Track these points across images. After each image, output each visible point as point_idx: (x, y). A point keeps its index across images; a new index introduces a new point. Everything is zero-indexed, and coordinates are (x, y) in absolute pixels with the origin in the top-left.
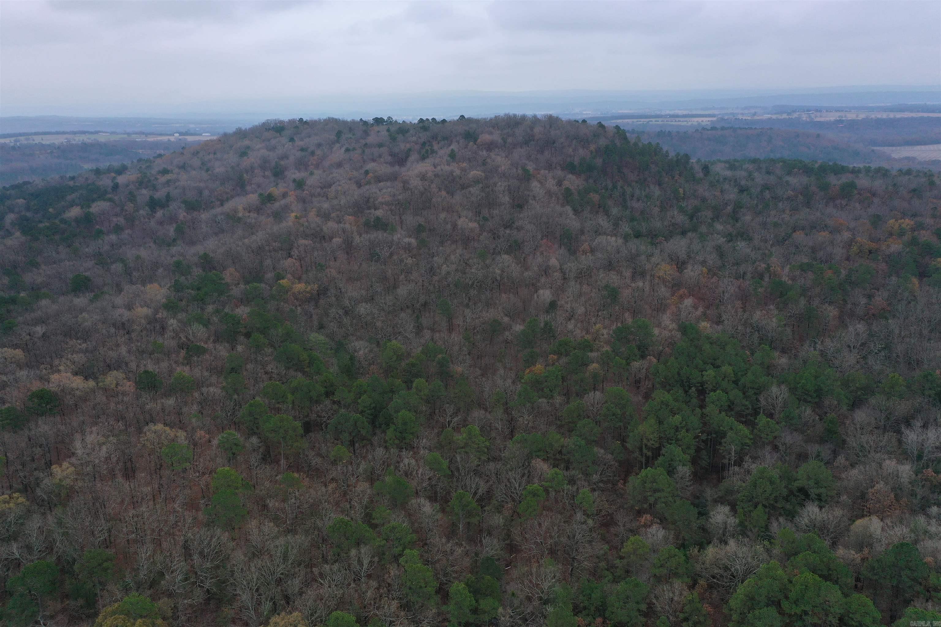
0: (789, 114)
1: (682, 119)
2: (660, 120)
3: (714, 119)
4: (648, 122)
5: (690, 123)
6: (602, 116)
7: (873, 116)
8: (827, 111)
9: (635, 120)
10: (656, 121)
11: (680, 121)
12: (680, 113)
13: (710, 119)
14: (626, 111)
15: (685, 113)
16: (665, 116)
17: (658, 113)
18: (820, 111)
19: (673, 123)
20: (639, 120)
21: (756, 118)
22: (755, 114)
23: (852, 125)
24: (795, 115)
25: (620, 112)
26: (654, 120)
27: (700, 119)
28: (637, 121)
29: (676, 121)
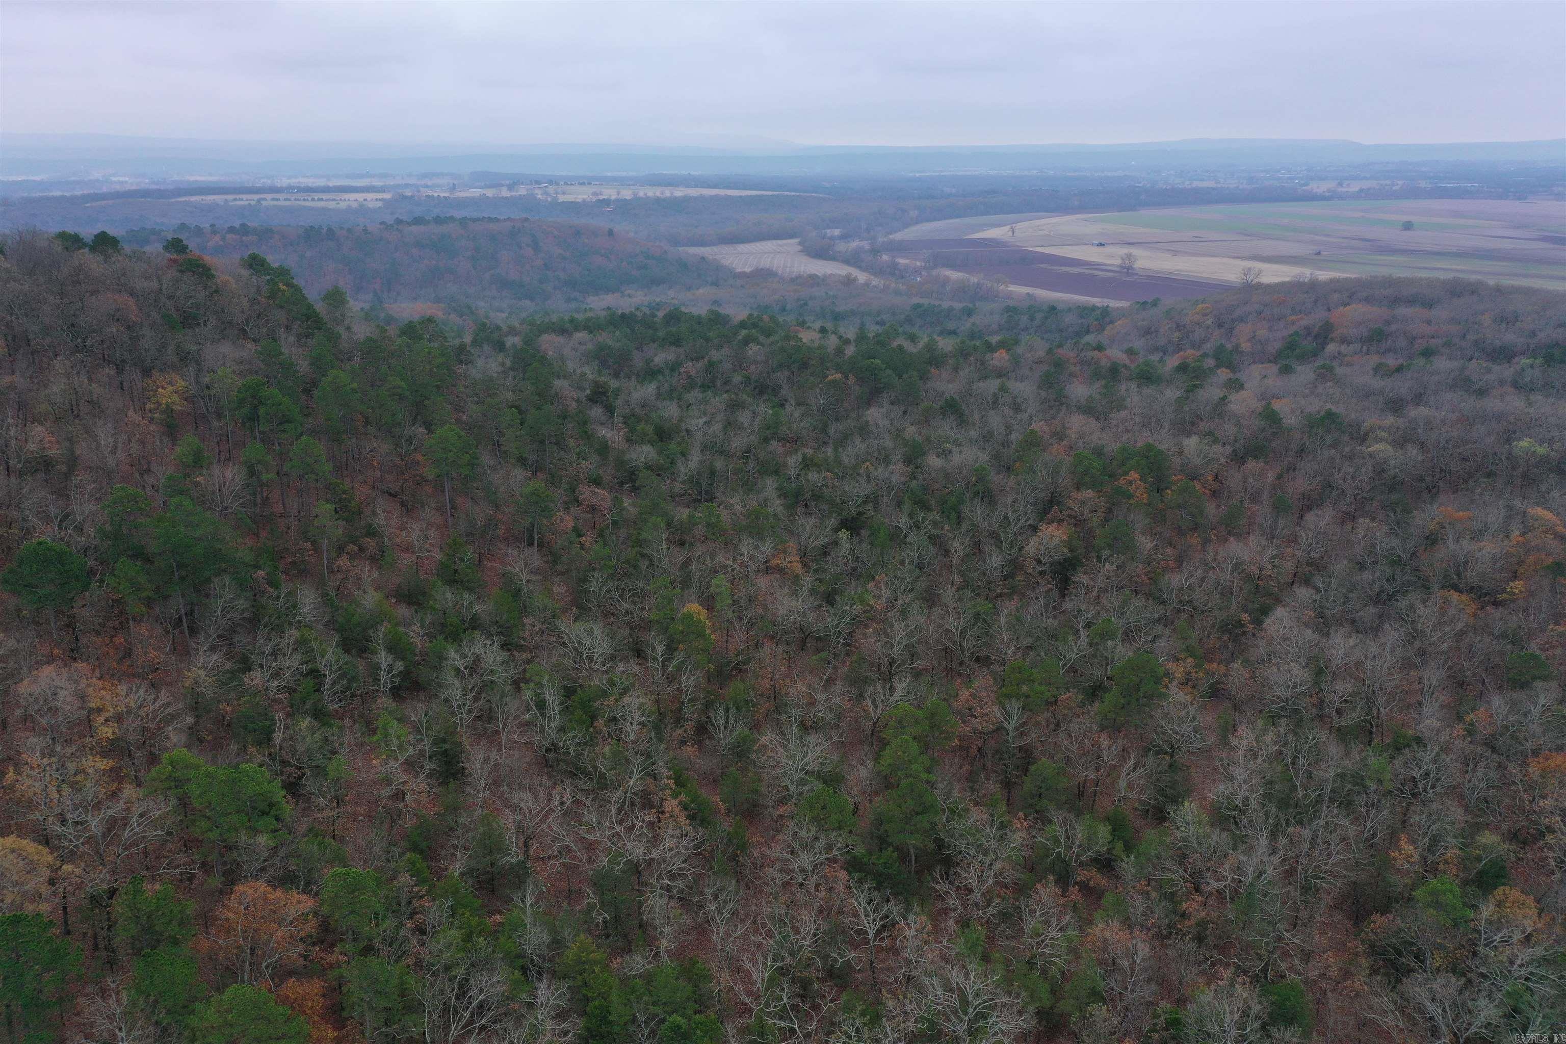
0: (510, 188)
1: (324, 196)
2: (281, 196)
3: (387, 196)
4: (259, 201)
5: (343, 205)
6: (154, 187)
7: (650, 194)
8: (566, 184)
9: (230, 197)
10: (273, 199)
11: (322, 199)
12: (314, 182)
13: (380, 196)
14: (199, 178)
15: (321, 183)
16: (289, 189)
17: (269, 182)
18: (557, 184)
19: (307, 204)
20: (238, 197)
21: (461, 194)
22: (453, 188)
23: (624, 208)
24: (522, 191)
25: (192, 179)
26: (269, 196)
27: (360, 197)
28: (235, 200)
29: (313, 200)
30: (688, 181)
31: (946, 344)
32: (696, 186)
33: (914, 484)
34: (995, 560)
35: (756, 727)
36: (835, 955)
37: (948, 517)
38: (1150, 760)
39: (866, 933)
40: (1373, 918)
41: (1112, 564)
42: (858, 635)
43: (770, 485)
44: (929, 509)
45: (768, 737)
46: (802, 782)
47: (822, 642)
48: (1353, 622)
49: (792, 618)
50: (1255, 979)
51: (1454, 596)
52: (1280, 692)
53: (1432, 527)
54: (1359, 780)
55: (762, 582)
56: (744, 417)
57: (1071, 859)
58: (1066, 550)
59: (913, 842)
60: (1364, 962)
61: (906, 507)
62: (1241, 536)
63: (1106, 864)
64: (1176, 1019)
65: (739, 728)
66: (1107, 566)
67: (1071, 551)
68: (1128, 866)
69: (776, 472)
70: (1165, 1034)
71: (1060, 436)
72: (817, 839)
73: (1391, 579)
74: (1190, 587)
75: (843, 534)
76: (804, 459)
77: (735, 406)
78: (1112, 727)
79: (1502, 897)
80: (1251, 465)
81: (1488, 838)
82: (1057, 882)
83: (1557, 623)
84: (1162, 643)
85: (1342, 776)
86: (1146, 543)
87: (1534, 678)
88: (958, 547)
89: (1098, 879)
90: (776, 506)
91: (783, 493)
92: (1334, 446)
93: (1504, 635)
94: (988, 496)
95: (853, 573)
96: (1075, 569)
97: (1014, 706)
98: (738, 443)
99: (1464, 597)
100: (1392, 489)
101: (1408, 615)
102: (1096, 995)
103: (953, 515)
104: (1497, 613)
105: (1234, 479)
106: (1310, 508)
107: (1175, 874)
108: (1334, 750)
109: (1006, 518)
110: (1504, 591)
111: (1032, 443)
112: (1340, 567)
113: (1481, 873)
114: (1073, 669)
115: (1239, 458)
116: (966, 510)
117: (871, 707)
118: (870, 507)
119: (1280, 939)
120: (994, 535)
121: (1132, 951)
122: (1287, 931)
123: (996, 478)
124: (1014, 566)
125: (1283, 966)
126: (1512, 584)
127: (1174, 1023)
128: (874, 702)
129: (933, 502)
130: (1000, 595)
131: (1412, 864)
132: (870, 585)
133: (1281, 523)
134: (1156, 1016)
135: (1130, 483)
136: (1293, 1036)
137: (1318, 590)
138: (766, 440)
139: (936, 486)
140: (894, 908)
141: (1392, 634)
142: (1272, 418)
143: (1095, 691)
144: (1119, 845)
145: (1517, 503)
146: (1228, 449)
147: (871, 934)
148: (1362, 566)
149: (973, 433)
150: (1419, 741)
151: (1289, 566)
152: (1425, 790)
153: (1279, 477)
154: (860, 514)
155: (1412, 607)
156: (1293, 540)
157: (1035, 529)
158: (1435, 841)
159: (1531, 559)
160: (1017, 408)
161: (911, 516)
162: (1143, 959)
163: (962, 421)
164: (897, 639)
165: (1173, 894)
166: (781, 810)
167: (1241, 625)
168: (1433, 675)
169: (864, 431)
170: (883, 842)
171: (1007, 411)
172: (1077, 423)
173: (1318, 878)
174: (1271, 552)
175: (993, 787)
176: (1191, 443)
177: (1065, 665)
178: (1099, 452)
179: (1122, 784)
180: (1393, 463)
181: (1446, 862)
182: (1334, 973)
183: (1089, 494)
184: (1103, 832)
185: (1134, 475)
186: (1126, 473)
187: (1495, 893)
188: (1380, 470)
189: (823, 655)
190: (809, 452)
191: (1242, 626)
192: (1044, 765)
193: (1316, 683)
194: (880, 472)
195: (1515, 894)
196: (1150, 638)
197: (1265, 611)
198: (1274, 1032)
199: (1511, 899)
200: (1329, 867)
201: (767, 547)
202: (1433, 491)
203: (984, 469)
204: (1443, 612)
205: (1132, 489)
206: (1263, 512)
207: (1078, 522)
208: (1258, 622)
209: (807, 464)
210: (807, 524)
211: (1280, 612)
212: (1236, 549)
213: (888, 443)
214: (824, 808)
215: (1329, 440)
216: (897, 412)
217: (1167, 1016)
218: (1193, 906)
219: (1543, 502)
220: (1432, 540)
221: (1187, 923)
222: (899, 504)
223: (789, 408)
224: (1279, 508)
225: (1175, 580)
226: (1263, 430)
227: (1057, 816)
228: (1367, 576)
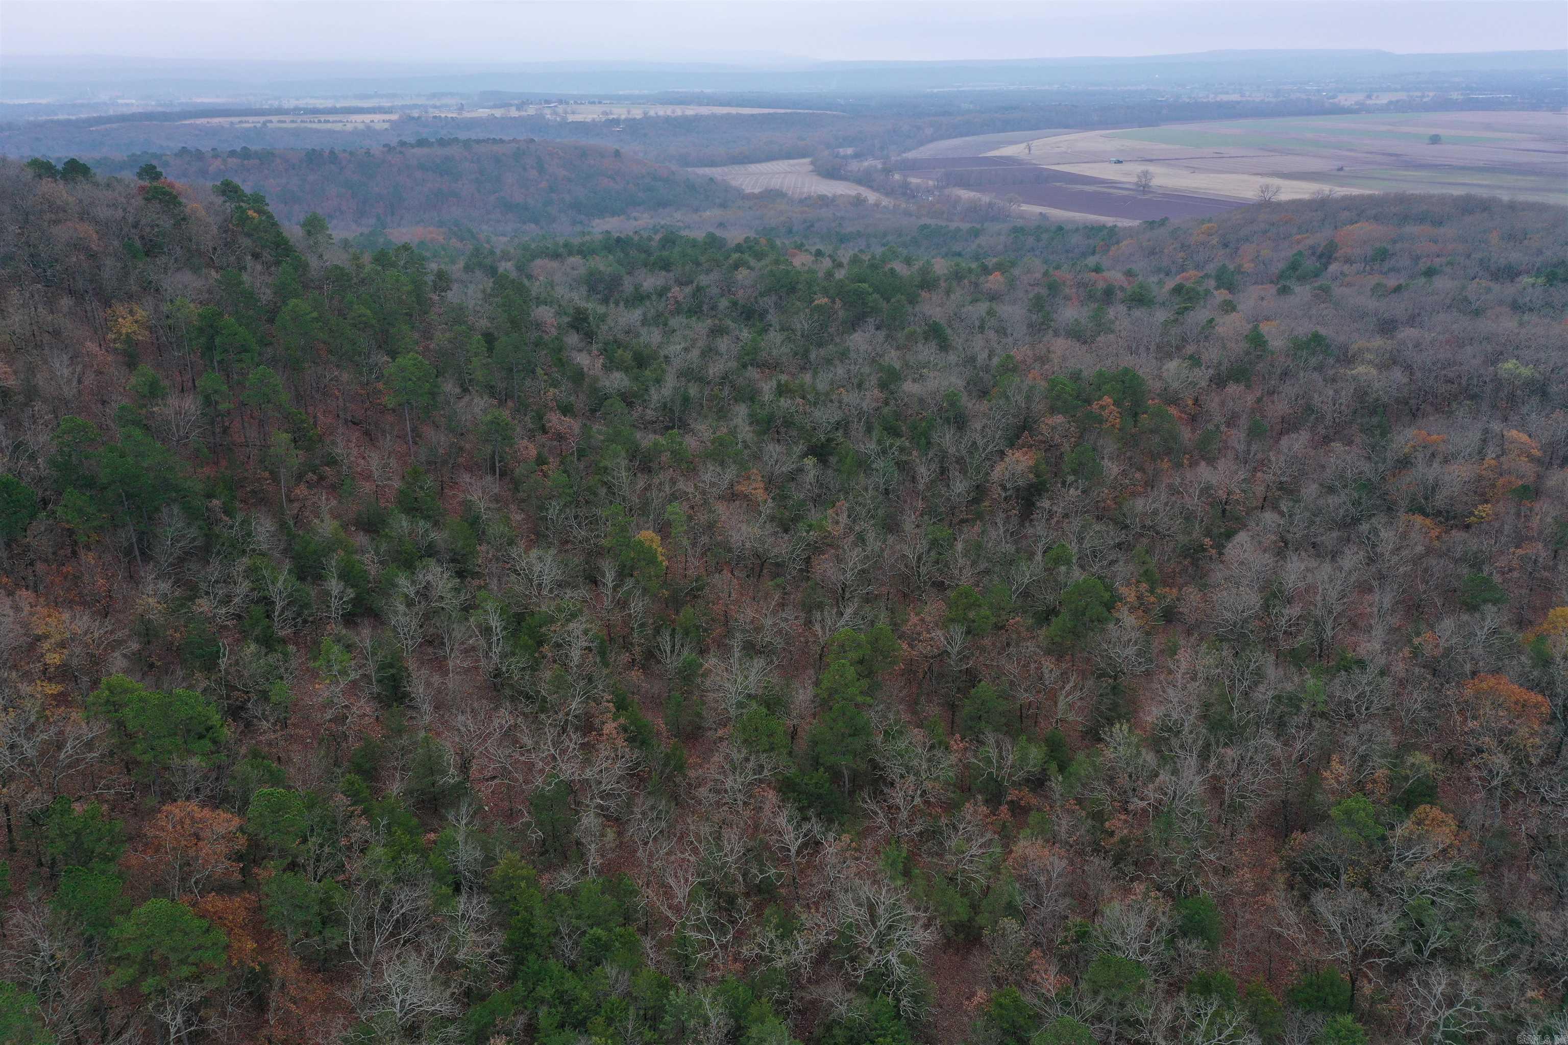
0: (519, 108)
1: (331, 118)
2: (288, 118)
3: (394, 117)
4: (265, 123)
5: (349, 127)
6: (160, 109)
7: (661, 113)
8: (576, 102)
9: (236, 120)
10: (279, 122)
11: (328, 121)
12: (320, 104)
13: (386, 117)
14: (206, 100)
15: (329, 104)
16: (296, 111)
17: (276, 104)
18: (567, 103)
19: (314, 126)
20: (244, 119)
21: (467, 115)
22: (461, 108)
23: (634, 128)
24: (531, 110)
25: (199, 100)
26: (275, 119)
27: (367, 118)
28: (240, 122)
29: (320, 122)
30: (699, 99)
31: (940, 266)
32: (708, 105)
33: (886, 410)
34: (960, 486)
35: (703, 652)
36: (756, 871)
37: (918, 444)
38: (1090, 683)
39: (789, 850)
40: (1294, 835)
41: (1077, 489)
42: (815, 561)
43: (741, 411)
44: (898, 435)
45: (711, 662)
46: (740, 705)
47: (779, 568)
48: (1314, 545)
49: (748, 545)
50: (1168, 894)
51: (1418, 519)
52: (1228, 615)
53: (1406, 450)
54: (1294, 702)
55: (721, 508)
56: (723, 344)
57: (1003, 778)
58: (1031, 476)
59: (845, 763)
60: (1281, 879)
61: (875, 434)
62: (1211, 462)
63: (1038, 783)
64: (1086, 932)
65: (686, 652)
66: (1072, 491)
67: (1037, 476)
68: (1056, 783)
69: (752, 399)
70: (1074, 946)
71: (1043, 360)
72: (747, 760)
73: (1357, 503)
74: (1155, 513)
75: (810, 462)
76: (779, 385)
77: (717, 331)
78: (1057, 650)
79: (1423, 815)
80: (1233, 389)
81: (1419, 758)
82: (986, 802)
83: (1516, 547)
84: (1119, 567)
85: (1278, 698)
86: (1112, 468)
87: (1485, 601)
88: (924, 472)
89: (1030, 798)
90: (746, 432)
91: (754, 420)
92: (1319, 368)
93: (1463, 559)
94: (960, 422)
95: (817, 500)
96: (1040, 495)
97: (958, 631)
98: (715, 370)
99: (1428, 521)
100: (1373, 412)
101: (1369, 539)
102: (1011, 909)
103: (923, 441)
104: (1458, 535)
105: (1213, 403)
106: (1288, 432)
107: (1102, 793)
108: (1272, 673)
109: (975, 443)
110: (1472, 513)
111: (1010, 367)
112: (1310, 490)
113: (1409, 792)
114: (1026, 594)
115: (1219, 381)
116: (935, 437)
117: (820, 633)
118: (840, 433)
119: (1197, 856)
120: (960, 461)
121: (1049, 868)
122: (1203, 848)
123: (968, 403)
124: (980, 491)
125: (1198, 882)
126: (1480, 507)
127: (1083, 935)
128: (823, 628)
129: (904, 428)
130: (963, 521)
131: (1338, 782)
132: (830, 512)
133: (1254, 448)
134: (1067, 929)
135: (1103, 408)
136: (1198, 947)
137: (1282, 514)
138: (745, 366)
139: (910, 412)
140: (816, 827)
141: (1351, 558)
142: (1257, 341)
143: (1046, 616)
144: (1053, 766)
145: (1496, 426)
146: (1211, 371)
147: (793, 850)
148: (1331, 490)
149: (952, 358)
150: (1361, 664)
151: (1260, 490)
152: (1358, 712)
153: (1259, 400)
154: (829, 440)
155: (1375, 531)
156: (1263, 464)
157: (1002, 454)
158: (1364, 759)
159: (1500, 482)
160: (1002, 331)
161: (879, 442)
162: (1059, 876)
163: (944, 346)
164: (850, 564)
165: (1101, 812)
166: (720, 733)
167: (1202, 548)
168: (1385, 598)
169: (844, 355)
170: (816, 763)
171: (992, 335)
172: (1060, 345)
173: (1243, 797)
174: (1242, 475)
175: (933, 710)
176: (1172, 366)
177: (1017, 589)
178: (1076, 377)
179: (1061, 705)
180: (1377, 385)
181: (1374, 781)
182: (1249, 887)
183: (1059, 419)
184: (1036, 754)
185: (1107, 400)
186: (1100, 398)
187: (1416, 811)
188: (1361, 394)
189: (779, 580)
190: (784, 378)
191: (1205, 550)
192: (985, 688)
193: (1266, 607)
194: (851, 397)
195: (1436, 812)
196: (1105, 563)
197: (1229, 535)
198: (1180, 943)
199: (1431, 816)
200: (1255, 787)
201: (731, 473)
202: (1414, 414)
203: (955, 395)
204: (1404, 536)
205: (1105, 413)
206: (1237, 438)
207: (1050, 447)
208: (1220, 548)
209: (782, 390)
210: (773, 450)
211: (1242, 537)
212: (1204, 473)
213: (866, 370)
214: (756, 730)
215: (1313, 361)
216: (881, 335)
217: (1077, 929)
218: (1118, 825)
219: (1522, 426)
220: (1404, 463)
221: (1112, 841)
222: (869, 429)
223: (772, 334)
224: (1255, 432)
225: (1140, 504)
226: (1248, 353)
227: (990, 738)
228: (1332, 501)
